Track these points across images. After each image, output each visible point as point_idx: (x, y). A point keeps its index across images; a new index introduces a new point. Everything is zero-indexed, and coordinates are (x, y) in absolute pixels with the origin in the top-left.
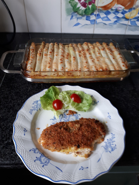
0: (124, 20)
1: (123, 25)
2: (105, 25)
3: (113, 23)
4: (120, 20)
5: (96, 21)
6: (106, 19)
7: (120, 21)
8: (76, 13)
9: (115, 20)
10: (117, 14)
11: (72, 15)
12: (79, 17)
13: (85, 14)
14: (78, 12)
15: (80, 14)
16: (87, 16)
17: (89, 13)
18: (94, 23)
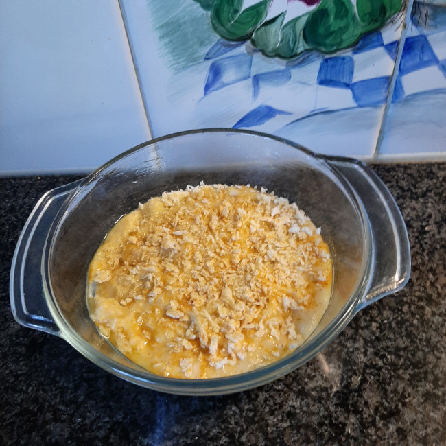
5: (398, 88)
8: (242, 49)
11: (210, 63)
12: (268, 73)
13: (307, 47)
14: (253, 42)
15: (271, 48)
16: (327, 56)
17: (344, 37)
18: (382, 98)
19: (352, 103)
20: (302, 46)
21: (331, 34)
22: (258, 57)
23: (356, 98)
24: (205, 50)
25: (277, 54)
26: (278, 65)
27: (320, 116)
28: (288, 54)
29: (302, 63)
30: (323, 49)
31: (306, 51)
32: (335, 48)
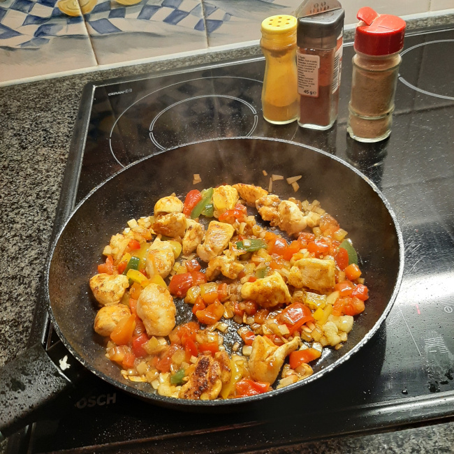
0: (63, 22)
1: (73, 40)
2: (11, 52)
3: (34, 39)
4: (52, 25)
7: (52, 27)
9: (35, 27)
10: (27, 8)
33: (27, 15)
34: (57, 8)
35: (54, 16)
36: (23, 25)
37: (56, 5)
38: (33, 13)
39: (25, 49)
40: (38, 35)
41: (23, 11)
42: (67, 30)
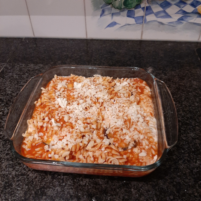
0: (197, 15)
2: (161, 26)
3: (176, 21)
4: (189, 16)
5: (145, 20)
6: (163, 14)
7: (189, 18)
8: (110, 6)
9: (180, 16)
10: (182, 6)
11: (102, 9)
12: (115, 13)
13: (124, 7)
14: (112, 5)
15: (116, 6)
16: (129, 10)
17: (132, 5)
18: (141, 22)
19: (135, 23)
20: (123, 7)
21: (129, 4)
22: (113, 8)
23: (136, 21)
24: (101, 6)
25: (117, 8)
26: (118, 11)
27: (127, 26)
28: (120, 8)
29: (123, 11)
30: (128, 8)
31: (124, 8)
32: (130, 8)
33: (180, 9)
34: (197, 9)
35: (193, 13)
36: (175, 14)
37: (197, 8)
38: (184, 9)
39: (169, 25)
40: (180, 20)
41: (180, 7)
42: (195, 20)
